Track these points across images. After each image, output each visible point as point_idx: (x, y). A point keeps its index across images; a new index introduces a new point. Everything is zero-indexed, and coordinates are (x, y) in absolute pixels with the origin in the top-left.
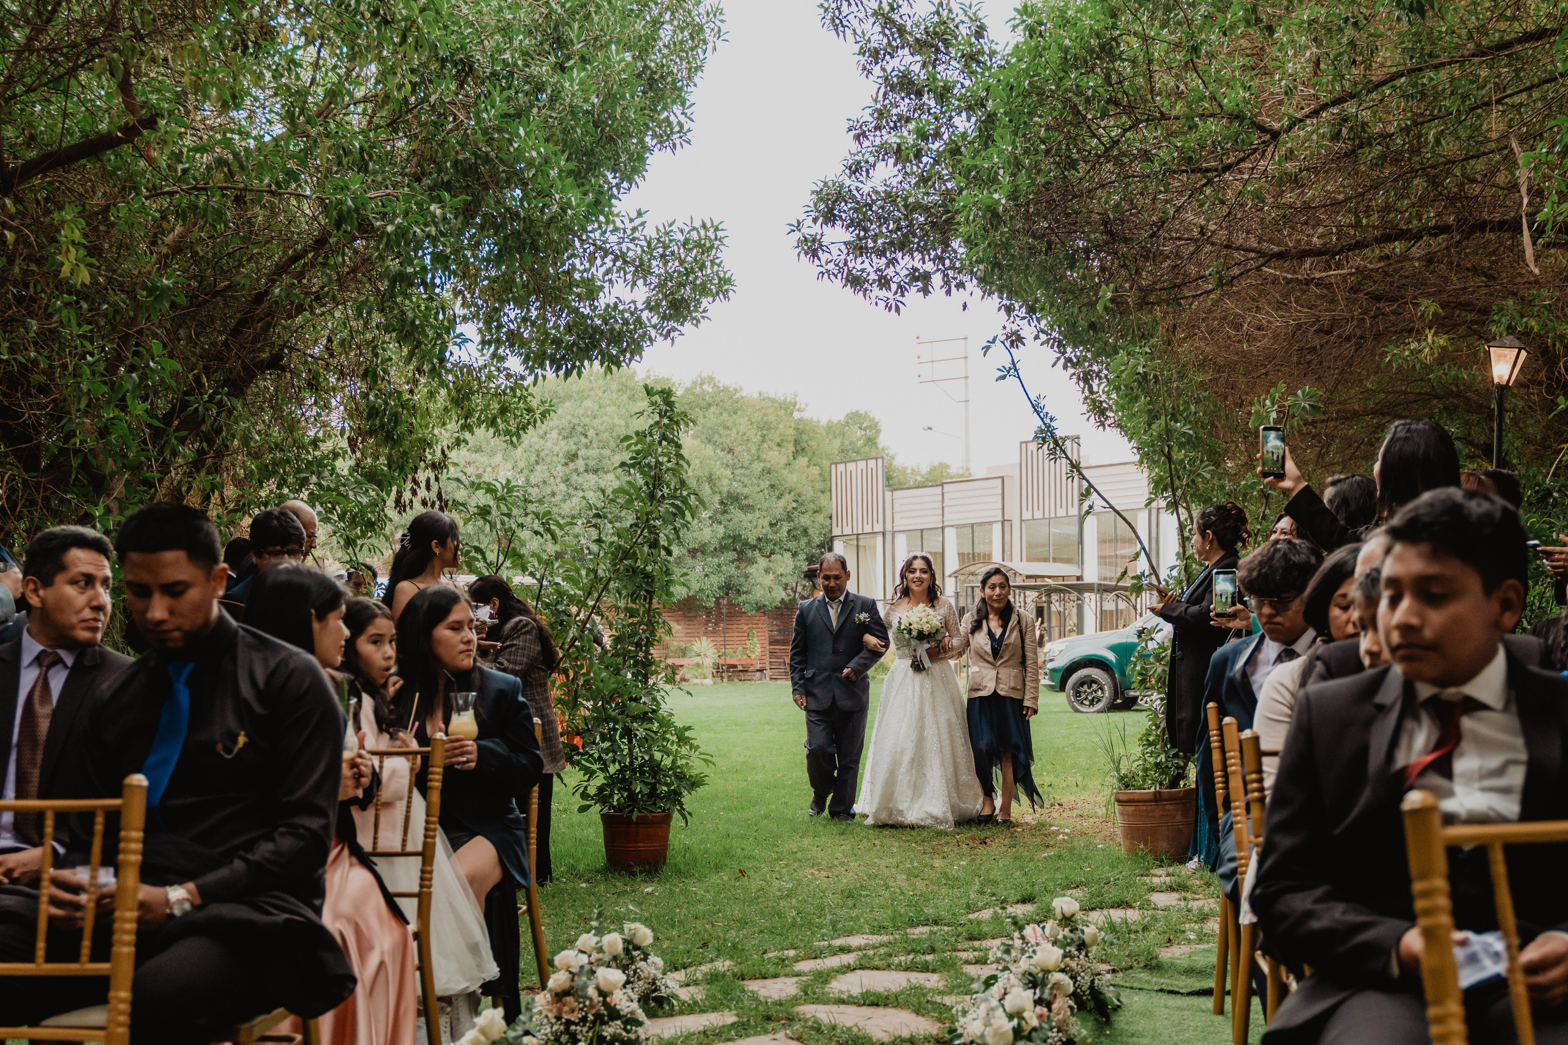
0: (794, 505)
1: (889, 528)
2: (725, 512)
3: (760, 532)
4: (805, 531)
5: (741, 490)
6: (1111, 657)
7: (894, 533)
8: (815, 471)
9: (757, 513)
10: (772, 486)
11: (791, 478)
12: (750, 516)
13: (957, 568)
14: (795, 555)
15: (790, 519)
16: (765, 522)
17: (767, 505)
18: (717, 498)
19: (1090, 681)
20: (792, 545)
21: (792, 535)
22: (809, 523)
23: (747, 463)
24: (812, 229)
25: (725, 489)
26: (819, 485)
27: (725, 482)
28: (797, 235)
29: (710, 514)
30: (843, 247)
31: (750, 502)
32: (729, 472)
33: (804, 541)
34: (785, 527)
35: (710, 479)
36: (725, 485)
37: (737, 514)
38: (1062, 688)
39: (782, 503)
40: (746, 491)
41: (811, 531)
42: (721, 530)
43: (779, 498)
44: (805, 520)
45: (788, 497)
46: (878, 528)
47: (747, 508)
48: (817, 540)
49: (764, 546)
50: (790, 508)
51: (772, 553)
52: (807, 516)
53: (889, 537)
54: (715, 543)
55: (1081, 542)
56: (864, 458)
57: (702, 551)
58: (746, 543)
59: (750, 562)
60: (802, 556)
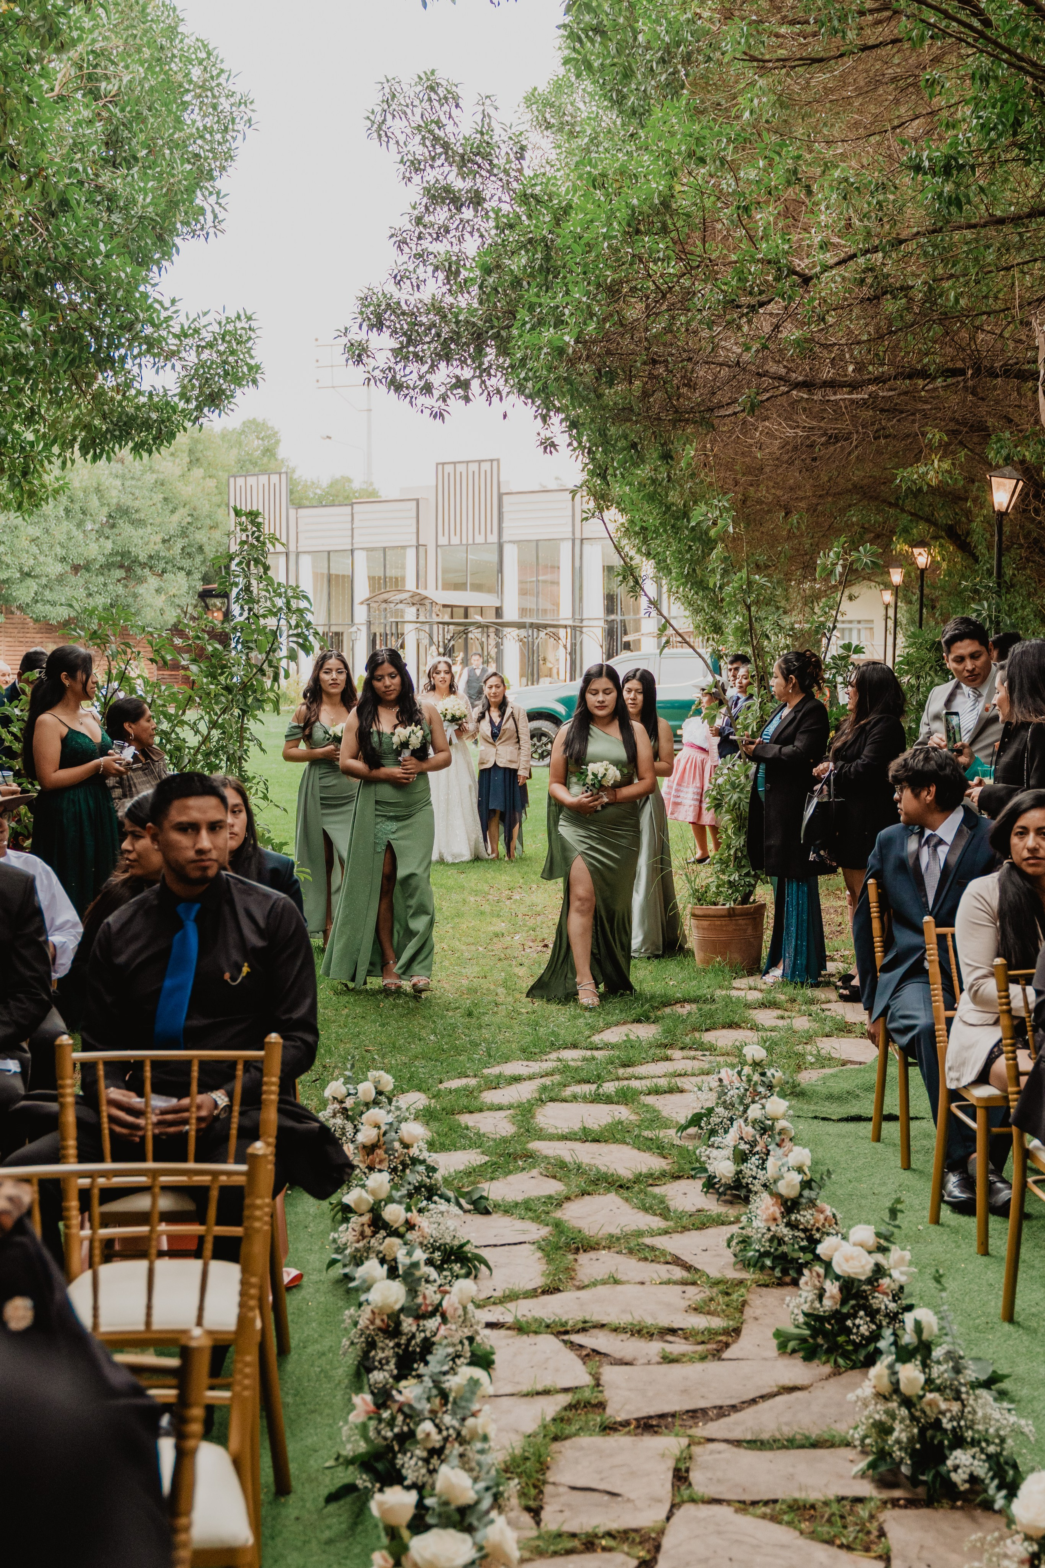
0: (189, 519)
1: (292, 548)
2: (113, 526)
3: (151, 549)
4: (201, 549)
5: (130, 503)
6: (560, 709)
7: (298, 554)
8: (211, 483)
9: (149, 529)
10: (165, 499)
11: (186, 490)
12: (141, 532)
13: (367, 596)
14: (189, 573)
15: (184, 534)
16: (158, 538)
17: (158, 520)
18: (105, 510)
19: (539, 735)
20: (186, 563)
21: (186, 553)
22: (205, 539)
23: (138, 473)
24: (359, 335)
25: (115, 501)
26: (216, 499)
27: (114, 493)
28: (344, 340)
29: (96, 527)
30: (390, 354)
31: (142, 515)
32: (118, 483)
33: (199, 559)
34: (180, 544)
35: (98, 490)
36: (114, 496)
37: (126, 529)
39: (176, 518)
40: (137, 504)
41: (207, 549)
42: (109, 546)
43: (172, 512)
44: (200, 537)
45: (182, 512)
46: (281, 547)
47: (138, 523)
48: (212, 556)
49: (158, 565)
50: (184, 524)
51: (164, 571)
52: (203, 532)
53: (292, 558)
54: (102, 560)
55: (501, 570)
56: (265, 472)
57: (87, 568)
58: (135, 561)
59: (141, 580)
60: (197, 576)
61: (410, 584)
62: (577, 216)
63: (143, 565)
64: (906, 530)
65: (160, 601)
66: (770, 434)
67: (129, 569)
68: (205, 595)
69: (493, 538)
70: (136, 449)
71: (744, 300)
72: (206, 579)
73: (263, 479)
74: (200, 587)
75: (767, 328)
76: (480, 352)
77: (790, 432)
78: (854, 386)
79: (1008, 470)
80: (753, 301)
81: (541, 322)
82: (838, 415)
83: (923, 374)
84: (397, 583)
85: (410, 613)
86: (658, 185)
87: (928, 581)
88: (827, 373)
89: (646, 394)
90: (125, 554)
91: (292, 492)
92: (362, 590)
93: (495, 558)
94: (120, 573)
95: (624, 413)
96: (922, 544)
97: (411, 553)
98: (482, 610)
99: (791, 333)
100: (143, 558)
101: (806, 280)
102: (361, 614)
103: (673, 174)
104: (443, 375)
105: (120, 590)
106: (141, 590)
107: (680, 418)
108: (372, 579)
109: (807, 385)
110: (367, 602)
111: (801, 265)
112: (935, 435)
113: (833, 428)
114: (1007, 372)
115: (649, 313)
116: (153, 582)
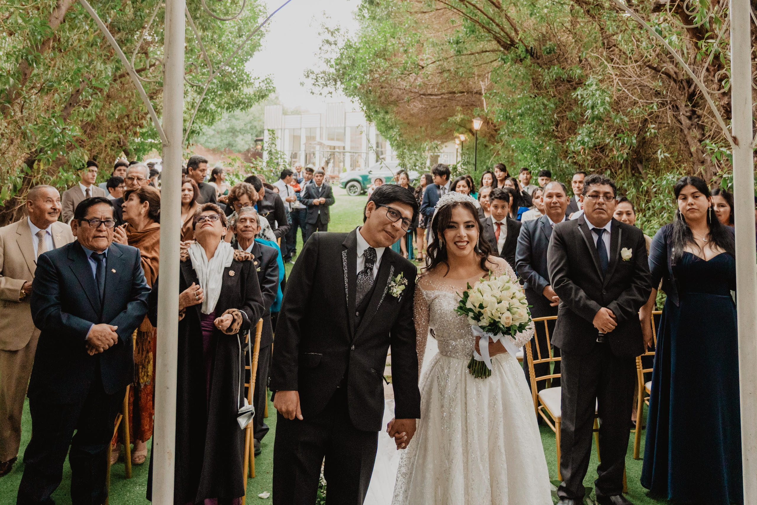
1: (283, 128)
2: (230, 120)
3: (241, 127)
4: (255, 127)
6: (360, 179)
9: (240, 121)
13: (305, 142)
14: (252, 134)
15: (250, 122)
19: (353, 186)
20: (251, 131)
21: (251, 128)
22: (257, 124)
29: (225, 120)
31: (238, 117)
33: (255, 130)
34: (249, 125)
38: (345, 187)
39: (249, 117)
41: (258, 127)
42: (228, 126)
44: (255, 124)
46: (280, 127)
47: (237, 119)
48: (259, 130)
49: (242, 132)
50: (251, 119)
51: (244, 134)
52: (256, 122)
53: (283, 131)
54: (226, 130)
55: (345, 135)
56: (276, 104)
57: (222, 132)
58: (236, 130)
59: (237, 136)
60: (254, 135)
61: (318, 139)
62: (361, 51)
63: (238, 132)
64: (458, 130)
65: (242, 143)
66: (415, 106)
67: (234, 133)
68: (256, 141)
69: (343, 126)
70: (242, 109)
71: (406, 72)
72: (257, 136)
73: (275, 106)
74: (255, 138)
75: (412, 80)
76: (336, 84)
77: (420, 106)
78: (436, 95)
79: (478, 118)
80: (408, 73)
81: (351, 79)
82: (434, 101)
83: (454, 93)
84: (314, 138)
85: (318, 147)
86: (382, 45)
87: (464, 144)
88: (429, 92)
89: (380, 97)
90: (233, 128)
91: (283, 110)
92: (303, 140)
93: (343, 131)
94: (231, 134)
95: (374, 102)
96: (462, 133)
97: (318, 130)
98: (339, 147)
99: (419, 81)
100: (238, 130)
101: (423, 68)
102: (303, 147)
103: (386, 42)
104: (326, 90)
105: (231, 139)
106: (237, 139)
107: (389, 103)
108: (307, 137)
109: (424, 95)
110: (305, 144)
111: (422, 63)
112: (459, 108)
113: (432, 105)
114: (476, 93)
115: (381, 76)
116: (241, 137)
